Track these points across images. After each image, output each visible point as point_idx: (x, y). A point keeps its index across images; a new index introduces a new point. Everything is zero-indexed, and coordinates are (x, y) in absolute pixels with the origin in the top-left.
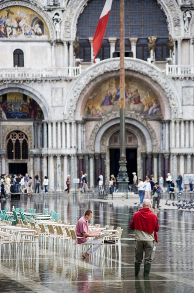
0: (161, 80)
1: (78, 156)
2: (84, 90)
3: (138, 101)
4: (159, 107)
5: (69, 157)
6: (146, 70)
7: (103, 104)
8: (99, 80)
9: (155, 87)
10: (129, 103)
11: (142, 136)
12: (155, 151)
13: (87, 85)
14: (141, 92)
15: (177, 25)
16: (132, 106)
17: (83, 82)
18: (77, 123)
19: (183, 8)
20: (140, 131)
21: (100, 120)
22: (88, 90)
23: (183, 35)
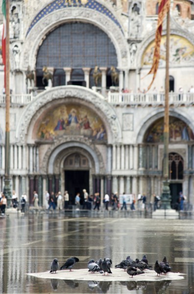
0: (104, 107)
1: (29, 176)
2: (35, 115)
3: (87, 126)
4: (105, 132)
5: (20, 177)
6: (89, 98)
7: (56, 129)
8: (49, 106)
9: (99, 113)
10: (80, 128)
11: (92, 159)
12: (102, 173)
13: (37, 111)
14: (90, 118)
15: (124, 56)
16: (83, 131)
17: (34, 108)
18: (29, 146)
19: (129, 41)
20: (90, 155)
21: (52, 143)
22: (39, 115)
23: (130, 66)
